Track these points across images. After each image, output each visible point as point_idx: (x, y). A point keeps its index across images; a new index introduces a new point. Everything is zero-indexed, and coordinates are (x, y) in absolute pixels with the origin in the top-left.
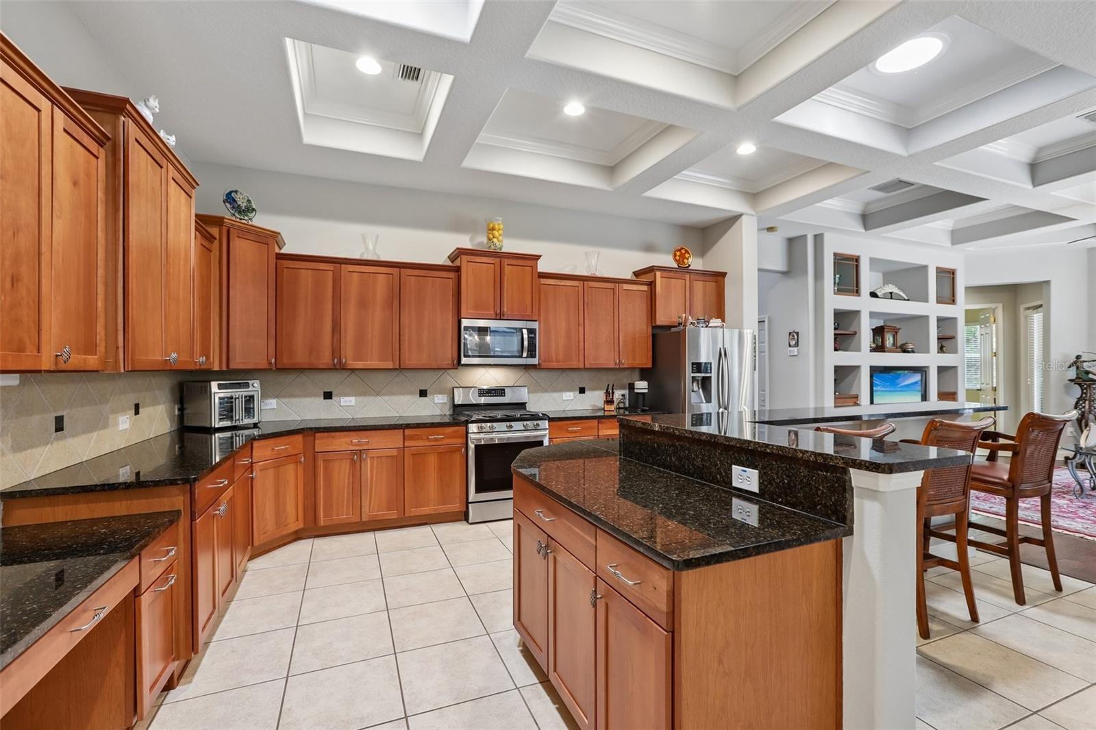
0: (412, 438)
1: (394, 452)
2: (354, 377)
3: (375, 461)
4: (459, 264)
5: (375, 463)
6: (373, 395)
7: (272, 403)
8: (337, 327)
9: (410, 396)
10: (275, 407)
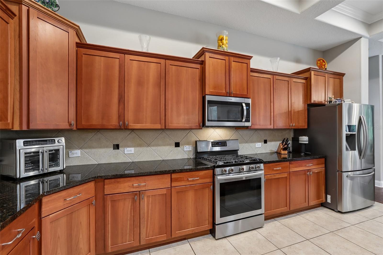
0: (177, 180)
1: (164, 191)
2: (133, 135)
3: (150, 198)
4: (204, 60)
5: (150, 200)
6: (146, 146)
7: (77, 153)
8: (122, 99)
9: (169, 146)
10: (80, 156)
